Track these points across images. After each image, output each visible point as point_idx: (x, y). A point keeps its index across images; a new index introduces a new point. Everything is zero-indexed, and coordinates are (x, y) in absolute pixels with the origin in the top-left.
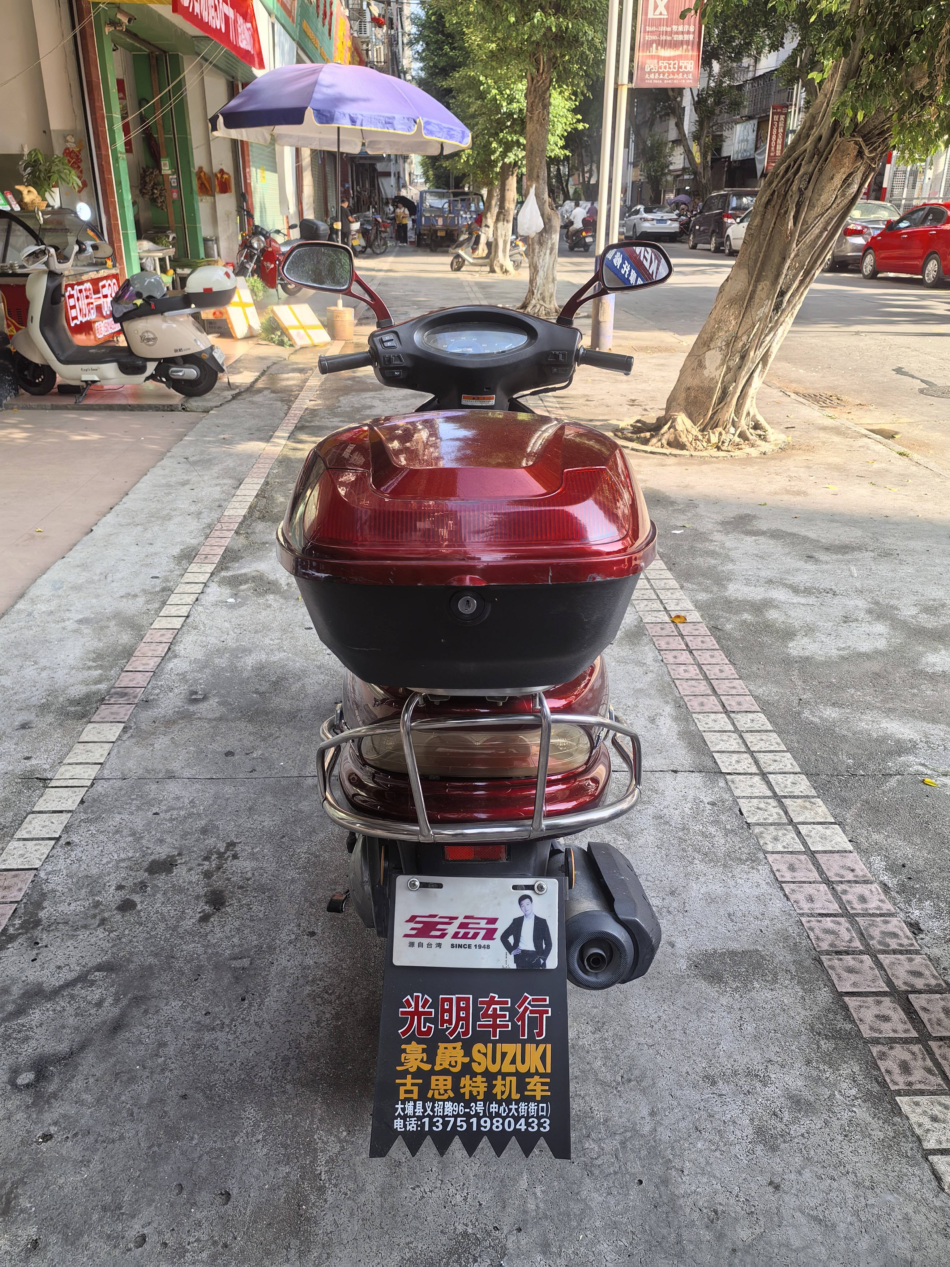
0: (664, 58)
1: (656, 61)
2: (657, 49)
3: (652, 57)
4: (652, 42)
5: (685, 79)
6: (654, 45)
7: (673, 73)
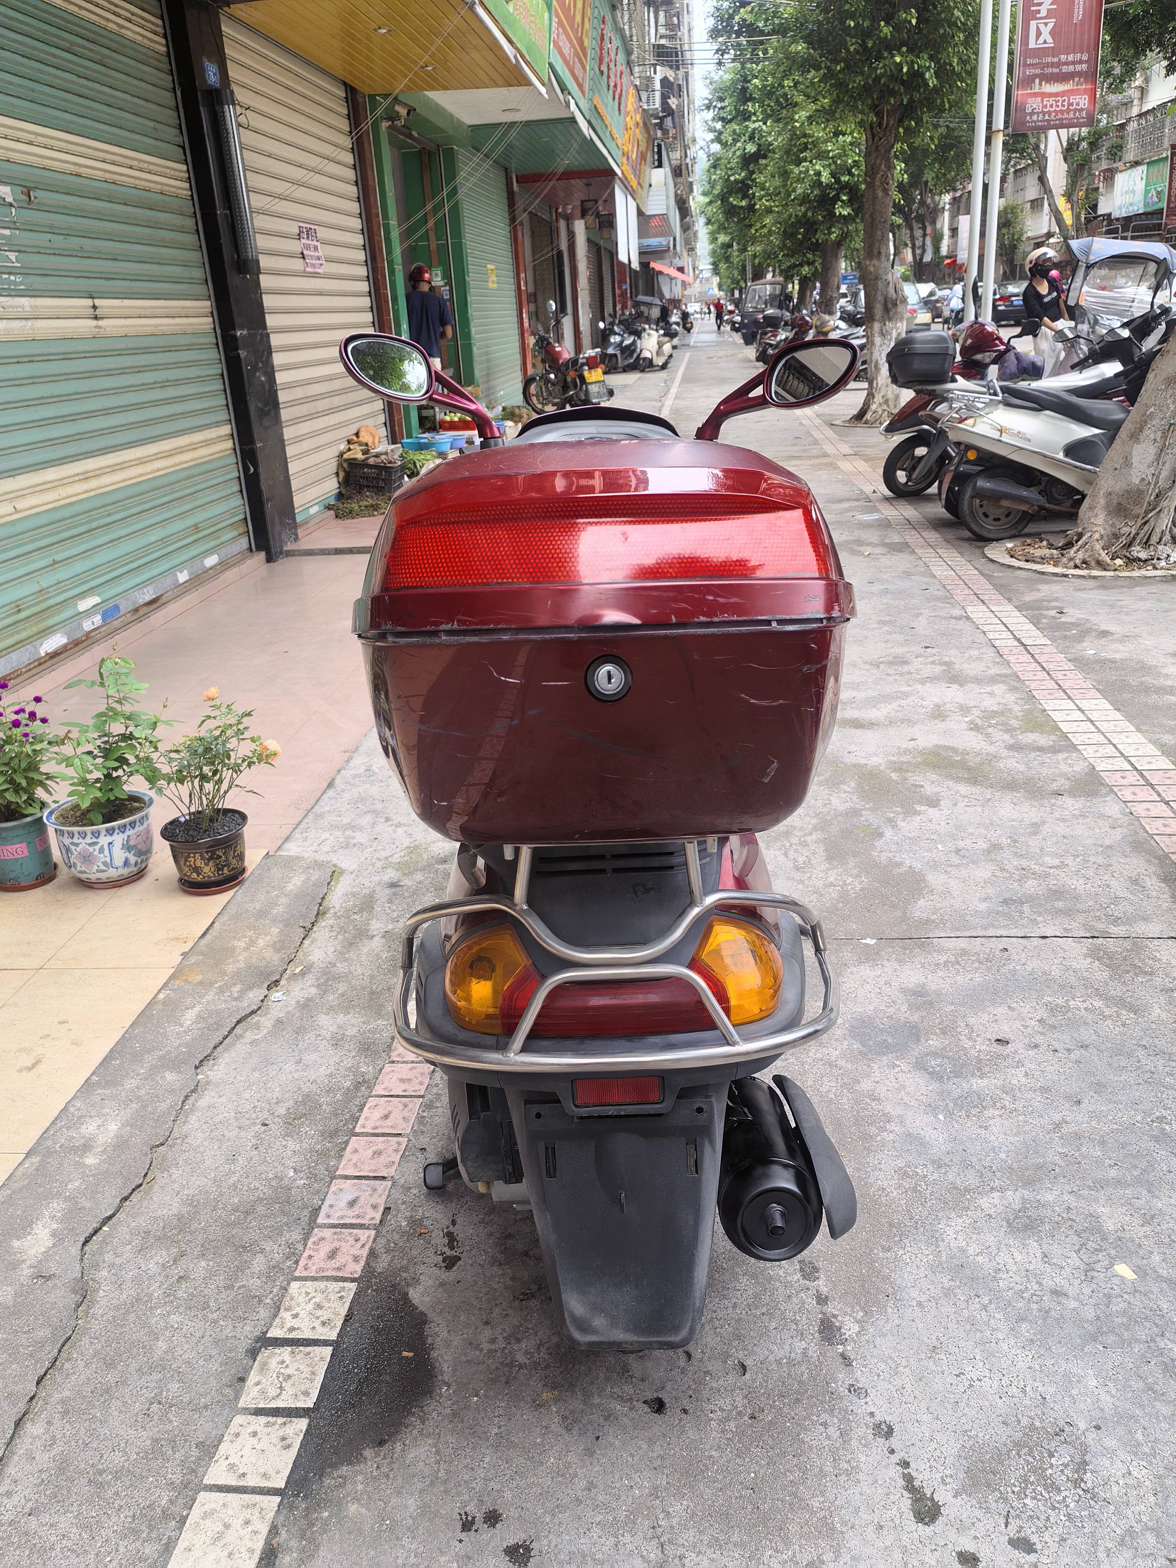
0: (1051, 95)
1: (1039, 99)
2: (1040, 84)
3: (1035, 95)
4: (1035, 76)
5: (1077, 118)
6: (1037, 81)
7: (1062, 112)
